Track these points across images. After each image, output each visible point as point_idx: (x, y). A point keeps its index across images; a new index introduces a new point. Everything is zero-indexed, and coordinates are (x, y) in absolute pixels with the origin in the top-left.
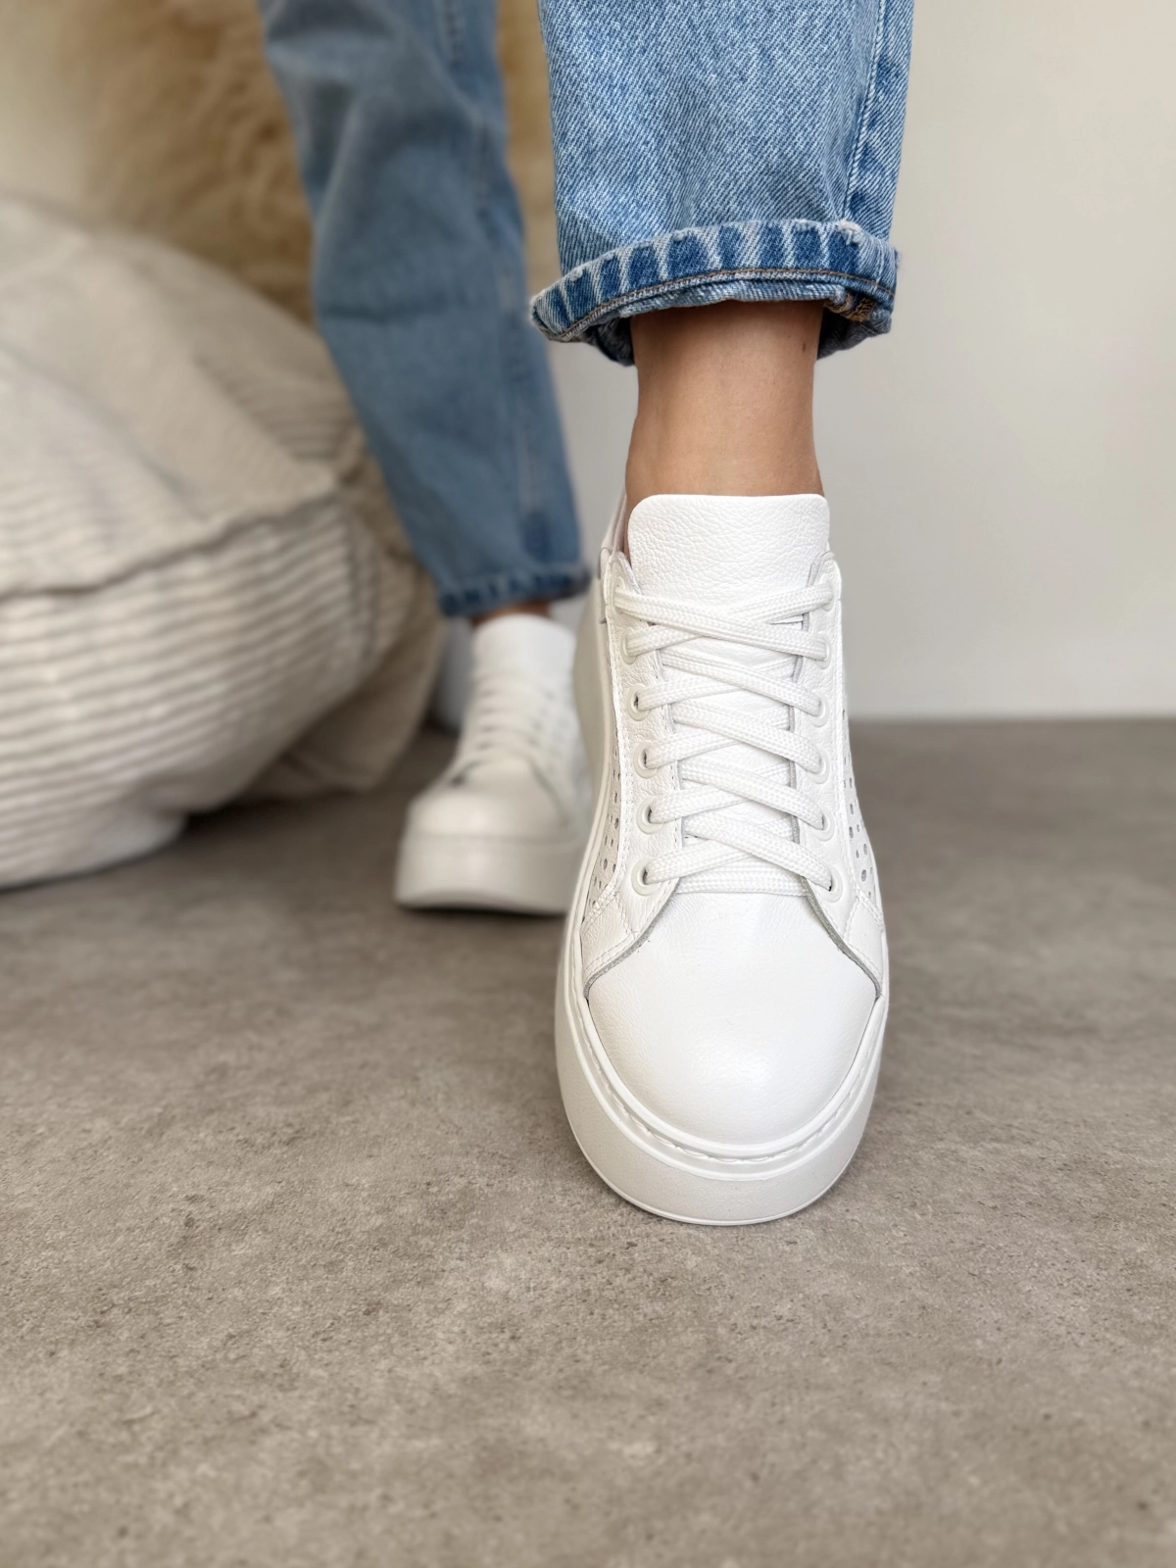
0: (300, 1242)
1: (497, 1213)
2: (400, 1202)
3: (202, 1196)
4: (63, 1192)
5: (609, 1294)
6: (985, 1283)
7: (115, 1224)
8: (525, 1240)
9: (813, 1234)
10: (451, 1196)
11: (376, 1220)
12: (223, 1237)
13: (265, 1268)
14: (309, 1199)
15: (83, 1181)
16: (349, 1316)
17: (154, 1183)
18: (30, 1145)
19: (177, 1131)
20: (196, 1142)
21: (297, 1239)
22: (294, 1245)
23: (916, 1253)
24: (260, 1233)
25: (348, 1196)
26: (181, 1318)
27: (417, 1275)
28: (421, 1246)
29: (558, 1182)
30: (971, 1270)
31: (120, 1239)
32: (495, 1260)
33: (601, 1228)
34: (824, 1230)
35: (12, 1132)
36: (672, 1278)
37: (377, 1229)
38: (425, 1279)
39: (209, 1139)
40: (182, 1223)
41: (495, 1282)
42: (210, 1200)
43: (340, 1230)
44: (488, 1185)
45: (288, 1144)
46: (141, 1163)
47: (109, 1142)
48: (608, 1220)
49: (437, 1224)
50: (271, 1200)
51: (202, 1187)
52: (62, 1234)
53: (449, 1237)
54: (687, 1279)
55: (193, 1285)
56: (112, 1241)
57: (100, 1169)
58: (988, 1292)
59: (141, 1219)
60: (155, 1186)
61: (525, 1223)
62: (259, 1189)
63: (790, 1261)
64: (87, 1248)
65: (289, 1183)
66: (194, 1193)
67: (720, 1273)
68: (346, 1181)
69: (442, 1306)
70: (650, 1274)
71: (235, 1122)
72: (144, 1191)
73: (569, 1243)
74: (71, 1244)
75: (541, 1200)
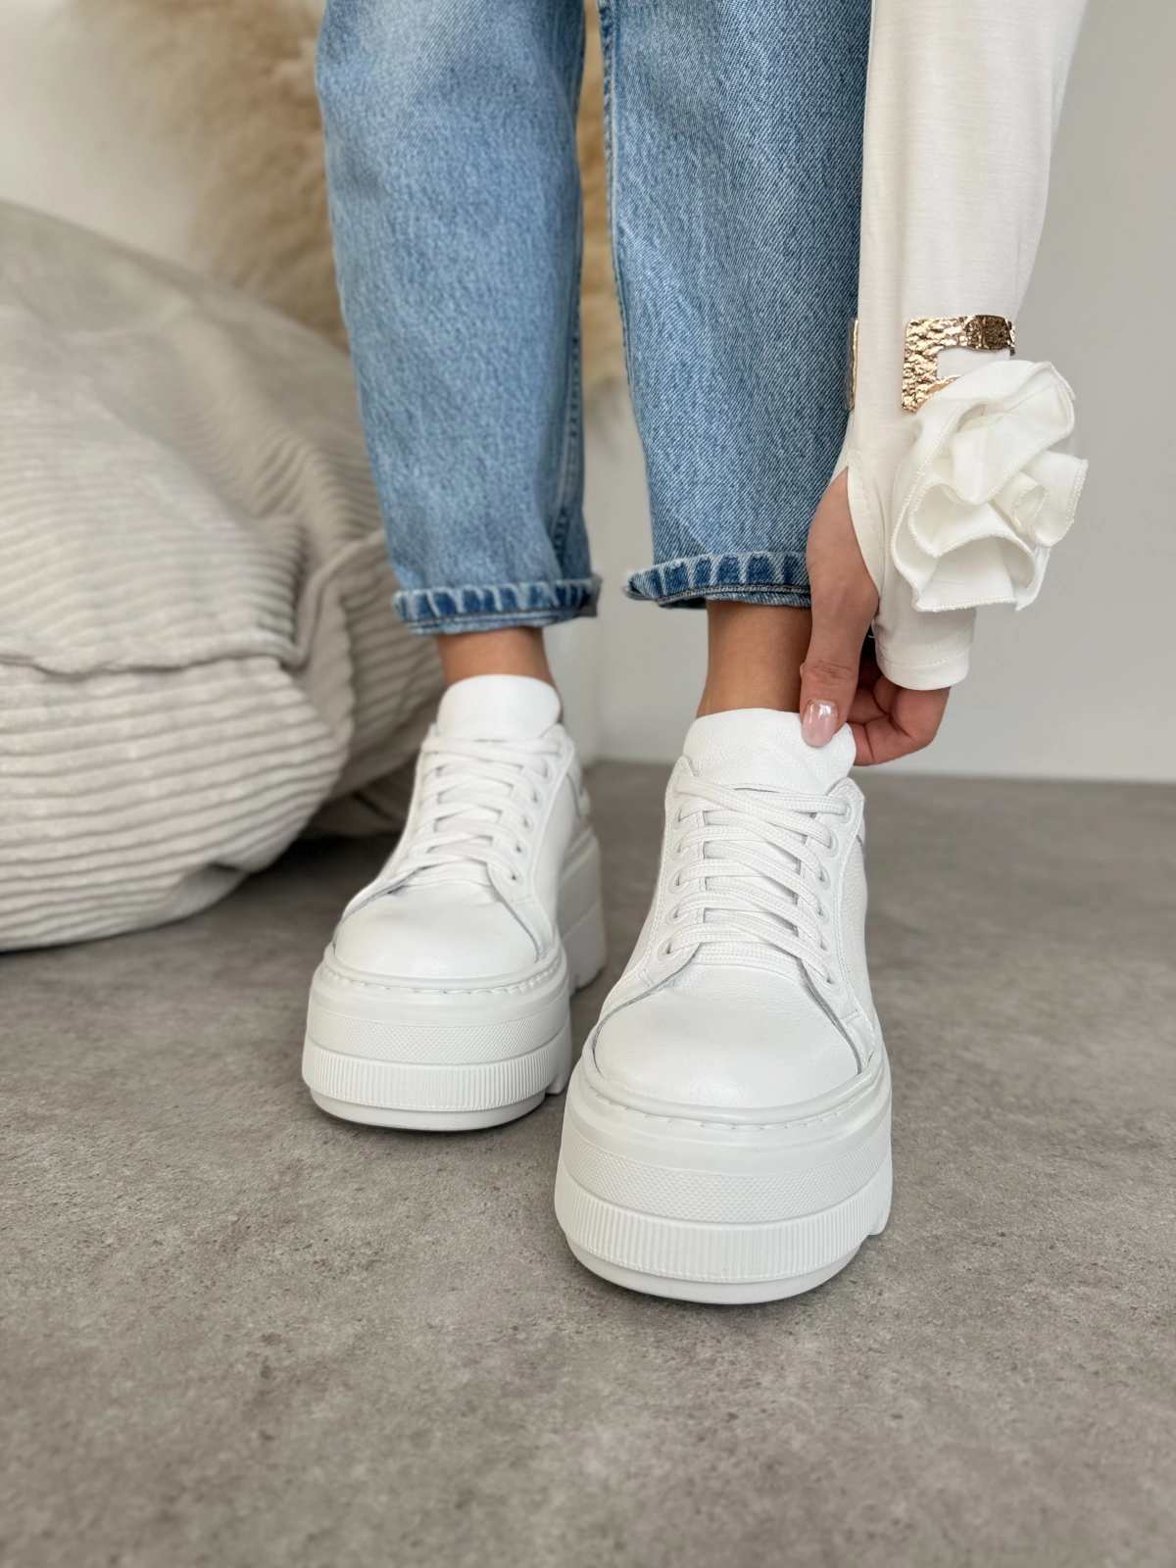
0: (383, 1402)
1: (589, 1370)
2: (486, 1351)
3: (280, 1335)
4: (131, 1326)
5: (716, 1484)
6: (1103, 1477)
7: (184, 1372)
8: (621, 1408)
9: (917, 1405)
10: (540, 1345)
11: (463, 1375)
12: (301, 1394)
13: (348, 1438)
14: (392, 1345)
15: (154, 1310)
16: (440, 1510)
17: (228, 1316)
18: (98, 1260)
19: (251, 1247)
20: (272, 1262)
21: (380, 1398)
22: (378, 1406)
23: (1026, 1433)
24: (341, 1388)
25: (433, 1341)
26: (257, 1508)
27: (509, 1453)
28: (512, 1412)
29: (649, 1331)
30: (1086, 1459)
31: (192, 1393)
32: (591, 1434)
33: (699, 1393)
34: (929, 1400)
35: (79, 1243)
36: (779, 1463)
37: (465, 1388)
38: (518, 1459)
39: (286, 1257)
40: (258, 1373)
41: (594, 1466)
42: (287, 1342)
43: (426, 1387)
44: (577, 1332)
45: (367, 1270)
46: (214, 1288)
47: (181, 1259)
48: (704, 1382)
49: (527, 1382)
50: (351, 1344)
51: (279, 1323)
52: (129, 1384)
53: (541, 1400)
54: (795, 1466)
55: (271, 1461)
56: (183, 1395)
57: (171, 1295)
58: (1108, 1490)
59: (214, 1365)
60: (228, 1320)
61: (621, 1385)
62: (338, 1328)
63: (898, 1442)
64: (155, 1406)
65: (370, 1321)
66: (270, 1331)
67: (829, 1458)
68: (429, 1320)
69: (538, 1497)
70: (756, 1458)
71: (312, 1237)
72: (217, 1327)
73: (667, 1412)
74: (138, 1399)
75: (634, 1353)
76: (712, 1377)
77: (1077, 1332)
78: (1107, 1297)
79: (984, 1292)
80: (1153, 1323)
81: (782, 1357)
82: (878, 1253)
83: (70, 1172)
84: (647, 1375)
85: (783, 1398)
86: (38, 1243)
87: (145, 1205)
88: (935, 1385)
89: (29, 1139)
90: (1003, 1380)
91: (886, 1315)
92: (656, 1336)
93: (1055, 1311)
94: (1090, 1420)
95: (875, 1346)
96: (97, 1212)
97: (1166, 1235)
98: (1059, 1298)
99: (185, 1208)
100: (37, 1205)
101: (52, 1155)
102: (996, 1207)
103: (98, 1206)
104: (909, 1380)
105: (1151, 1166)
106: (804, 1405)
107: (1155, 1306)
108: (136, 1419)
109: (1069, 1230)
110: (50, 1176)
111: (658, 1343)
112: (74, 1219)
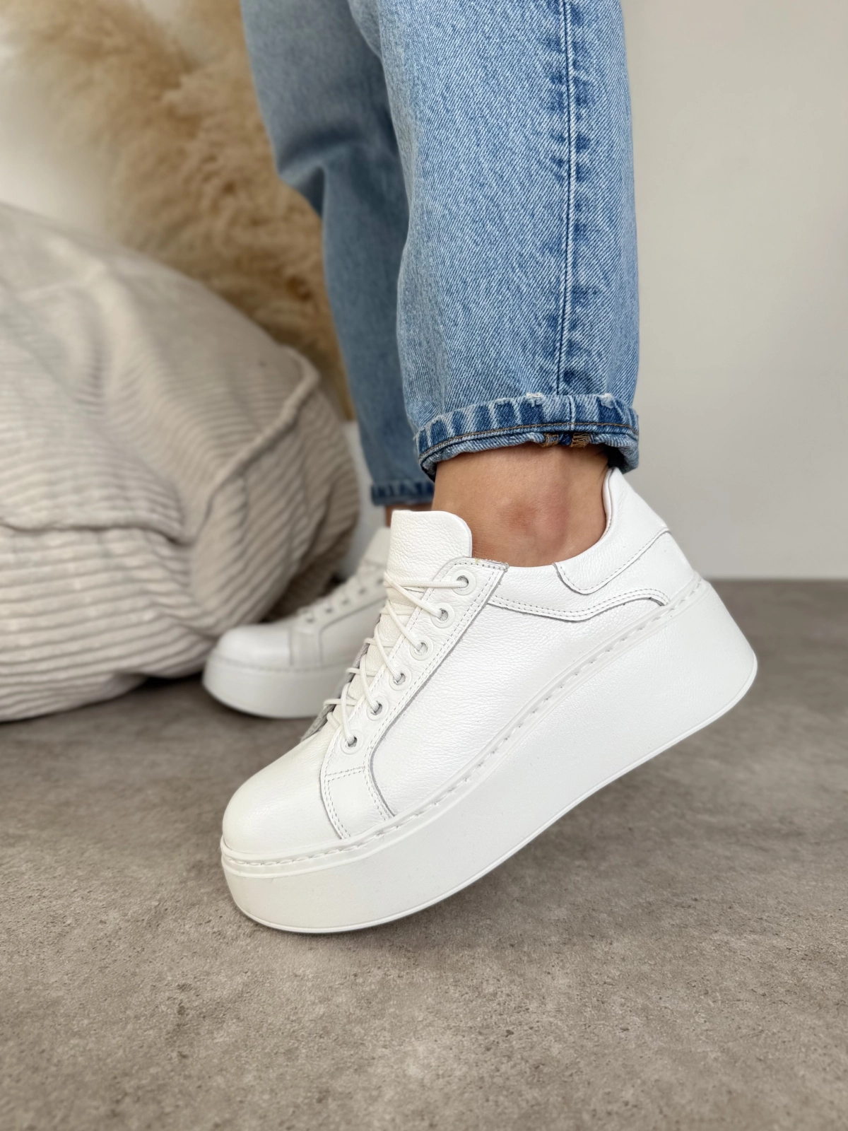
0: (264, 1029)
1: (408, 1003)
2: (336, 992)
3: (190, 985)
4: (86, 981)
5: (499, 1081)
6: (770, 1067)
7: (124, 1012)
8: (431, 1029)
9: (639, 1021)
10: (373, 987)
11: (319, 1009)
12: (207, 1024)
13: (240, 1056)
14: (269, 989)
15: (102, 969)
16: (306, 1104)
17: (154, 972)
18: (61, 935)
19: (168, 923)
20: (183, 933)
21: (262, 1027)
22: (260, 1032)
23: (716, 1038)
24: (234, 1021)
25: (298, 986)
26: (177, 1106)
27: (354, 1063)
28: (355, 1034)
29: (450, 974)
30: (758, 1055)
31: (130, 1027)
32: (410, 1048)
33: (486, 1017)
34: (647, 1017)
35: (47, 923)
36: (543, 1065)
37: (321, 1018)
38: (360, 1067)
39: (193, 930)
40: (176, 1011)
41: (413, 1070)
42: (196, 989)
43: (294, 1018)
44: (399, 977)
45: (250, 937)
46: (143, 953)
47: (119, 933)
48: (490, 1009)
49: (365, 1013)
50: (240, 989)
51: (189, 976)
52: (86, 1022)
53: (375, 1025)
54: (554, 1066)
55: (187, 1073)
56: (124, 1029)
57: (113, 959)
58: (774, 1077)
59: (145, 1007)
60: (154, 975)
61: (430, 1012)
62: (231, 978)
63: (626, 1047)
64: (104, 1036)
65: (254, 973)
66: (183, 982)
67: (578, 1060)
68: (295, 971)
69: (375, 1093)
70: (527, 1061)
71: (211, 915)
72: (146, 980)
73: (463, 1031)
74: (92, 1032)
75: (439, 990)
77: (750, 966)
78: (770, 941)
80: (802, 959)
81: (543, 990)
82: (609, 915)
83: (41, 873)
84: (448, 1005)
85: (545, 1019)
86: (18, 925)
87: (93, 896)
88: (651, 1006)
89: (10, 851)
90: (698, 1002)
91: (615, 958)
92: (454, 978)
93: (734, 952)
94: (760, 1028)
95: (608, 980)
96: (60, 902)
97: (810, 896)
98: (736, 943)
99: (121, 897)
100: (17, 898)
101: (27, 862)
102: (691, 880)
103: (60, 897)
104: (633, 1003)
105: (799, 848)
106: (559, 1023)
107: (804, 946)
108: (91, 1046)
109: (742, 895)
110: (26, 877)
111: (456, 983)
112: (44, 907)
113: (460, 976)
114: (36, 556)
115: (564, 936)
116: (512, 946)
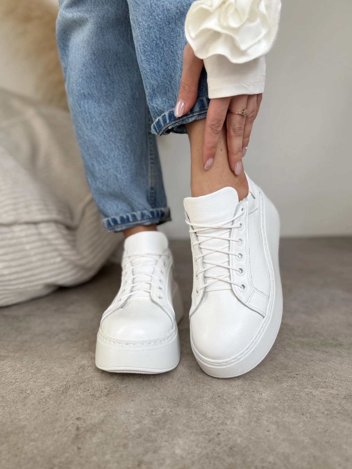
0: (113, 436)
1: (175, 422)
2: (144, 419)
3: (81, 417)
4: (36, 417)
5: (215, 455)
6: (331, 445)
7: (53, 430)
8: (185, 433)
9: (274, 427)
10: (160, 416)
11: (137, 426)
12: (89, 435)
13: (104, 447)
14: (115, 418)
15: (43, 412)
17: (65, 412)
18: (25, 398)
19: (71, 391)
20: (77, 395)
23: (308, 434)
24: (101, 432)
25: (127, 416)
27: (152, 449)
28: (153, 437)
29: (192, 409)
30: (326, 440)
31: (56, 436)
32: (177, 442)
33: (209, 427)
34: (278, 425)
35: (19, 393)
36: (234, 447)
37: (138, 430)
38: (155, 450)
39: (82, 394)
40: (75, 429)
41: (178, 451)
42: (84, 419)
43: (126, 430)
44: (171, 411)
45: (106, 396)
46: (61, 404)
47: (50, 396)
48: (210, 424)
49: (156, 427)
50: (103, 419)
51: (80, 414)
52: (37, 435)
53: (161, 432)
54: (238, 448)
55: (81, 455)
56: (53, 437)
57: (48, 407)
58: (333, 449)
59: (62, 428)
60: (65, 414)
61: (185, 426)
62: (98, 414)
63: (269, 439)
64: (45, 441)
65: (108, 412)
66: (78, 416)
67: (249, 445)
68: (126, 410)
69: (162, 462)
70: (227, 446)
71: (89, 387)
72: (62, 416)
73: (199, 434)
74: (40, 439)
75: (188, 417)
76: (212, 422)
77: (321, 402)
78: (330, 391)
79: (292, 392)
80: (344, 398)
81: (233, 415)
82: (260, 382)
83: (15, 372)
84: (192, 423)
85: (234, 427)
86: (7, 394)
87: (38, 381)
88: (279, 421)
89: (2, 363)
90: (300, 418)
91: (263, 400)
92: (194, 411)
93: (314, 396)
94: (326, 429)
95: (261, 410)
96: (24, 384)
97: (346, 371)
98: (315, 393)
99: (50, 381)
100: (6, 383)
101: (9, 367)
102: (295, 366)
103: (24, 382)
104: (271, 420)
105: (341, 351)
106: (240, 429)
107: (344, 393)
108: (39, 445)
109: (317, 372)
110: (9, 374)
111: (195, 413)
112: (17, 386)
113: (197, 410)
114: (9, 236)
115: (241, 392)
116: (219, 396)
